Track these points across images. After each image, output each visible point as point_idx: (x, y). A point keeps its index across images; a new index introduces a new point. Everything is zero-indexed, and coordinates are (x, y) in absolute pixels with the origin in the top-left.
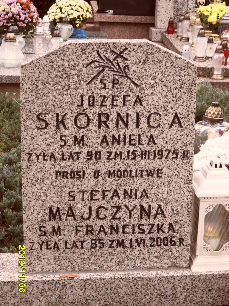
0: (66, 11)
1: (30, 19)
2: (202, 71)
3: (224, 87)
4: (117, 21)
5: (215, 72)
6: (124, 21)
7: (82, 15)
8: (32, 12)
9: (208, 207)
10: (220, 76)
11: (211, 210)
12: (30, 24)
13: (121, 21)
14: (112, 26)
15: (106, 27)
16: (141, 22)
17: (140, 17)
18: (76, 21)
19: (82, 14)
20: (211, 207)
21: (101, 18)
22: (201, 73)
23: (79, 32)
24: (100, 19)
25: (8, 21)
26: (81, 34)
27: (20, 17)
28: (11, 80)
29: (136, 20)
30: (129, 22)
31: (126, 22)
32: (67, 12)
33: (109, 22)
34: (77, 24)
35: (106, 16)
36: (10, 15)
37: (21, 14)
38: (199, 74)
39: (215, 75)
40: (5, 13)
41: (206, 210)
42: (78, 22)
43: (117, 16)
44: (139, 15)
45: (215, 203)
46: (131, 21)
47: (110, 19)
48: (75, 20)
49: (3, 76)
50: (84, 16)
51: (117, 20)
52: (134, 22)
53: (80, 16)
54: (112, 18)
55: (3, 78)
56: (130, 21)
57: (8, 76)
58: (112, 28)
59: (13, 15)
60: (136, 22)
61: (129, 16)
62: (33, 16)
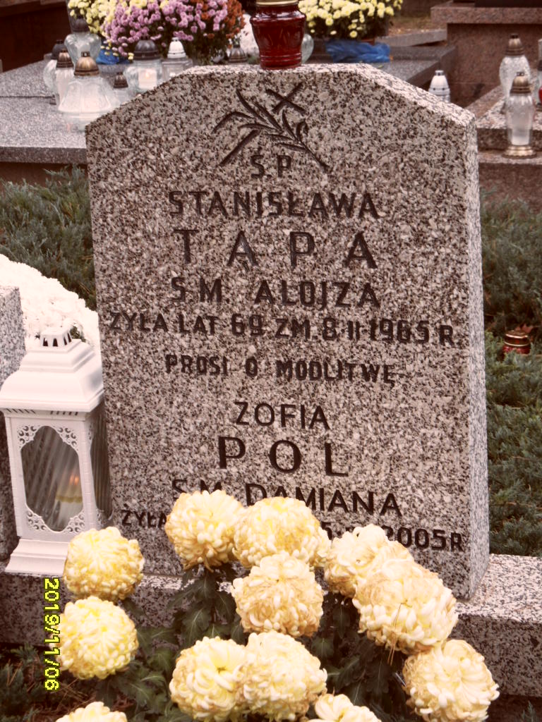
0: (327, 3)
1: (203, 25)
2: (492, 137)
3: (521, 177)
4: (482, 22)
5: (515, 141)
6: (497, 21)
7: (366, 12)
8: (210, 8)
9: (25, 432)
10: (523, 148)
11: (31, 438)
12: (205, 35)
13: (491, 22)
14: (474, 32)
15: (461, 36)
16: (539, 21)
17: (535, 10)
18: (351, 23)
19: (364, 8)
20: (30, 431)
21: (445, 15)
22: (490, 141)
23: (366, 50)
24: (444, 17)
25: (154, 29)
26: (371, 53)
27: (179, 19)
28: (60, 156)
29: (527, 18)
30: (510, 22)
31: (504, 22)
32: (329, 5)
33: (465, 24)
34: (352, 30)
35: (456, 11)
36: (156, 16)
37: (183, 14)
38: (485, 144)
39: (513, 148)
40: (146, 12)
41: (21, 437)
42: (354, 26)
43: (483, 9)
44: (533, 6)
45: (38, 424)
46: (514, 22)
47: (465, 17)
48: (347, 23)
49: (45, 149)
50: (371, 13)
51: (483, 19)
52: (521, 22)
53: (361, 13)
54: (470, 14)
55: (45, 153)
56: (513, 20)
57: (54, 150)
58: (474, 38)
59: (163, 16)
60: (528, 22)
61: (509, 10)
62: (214, 17)
